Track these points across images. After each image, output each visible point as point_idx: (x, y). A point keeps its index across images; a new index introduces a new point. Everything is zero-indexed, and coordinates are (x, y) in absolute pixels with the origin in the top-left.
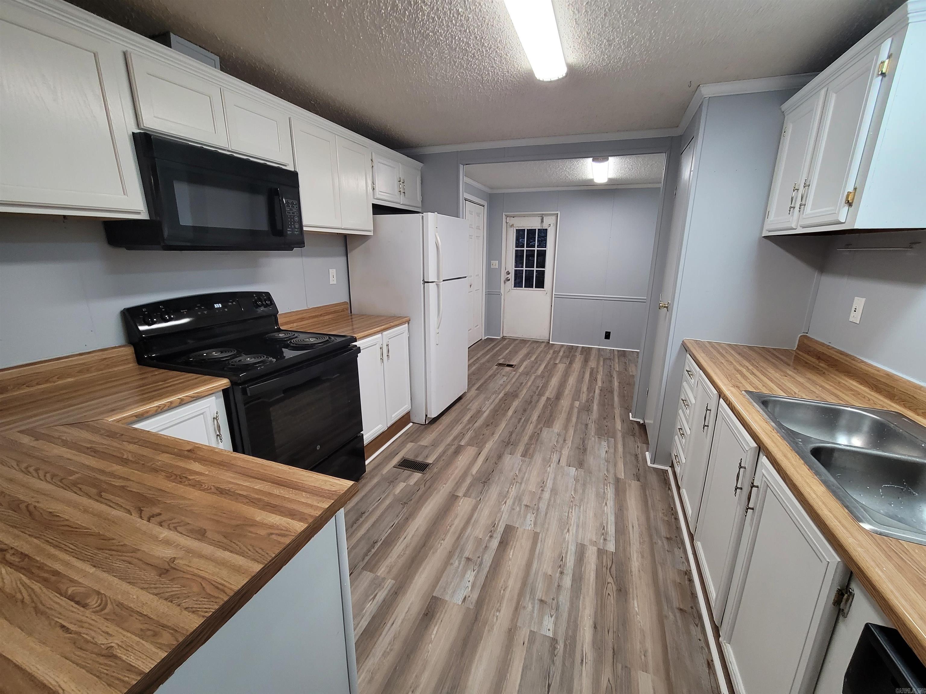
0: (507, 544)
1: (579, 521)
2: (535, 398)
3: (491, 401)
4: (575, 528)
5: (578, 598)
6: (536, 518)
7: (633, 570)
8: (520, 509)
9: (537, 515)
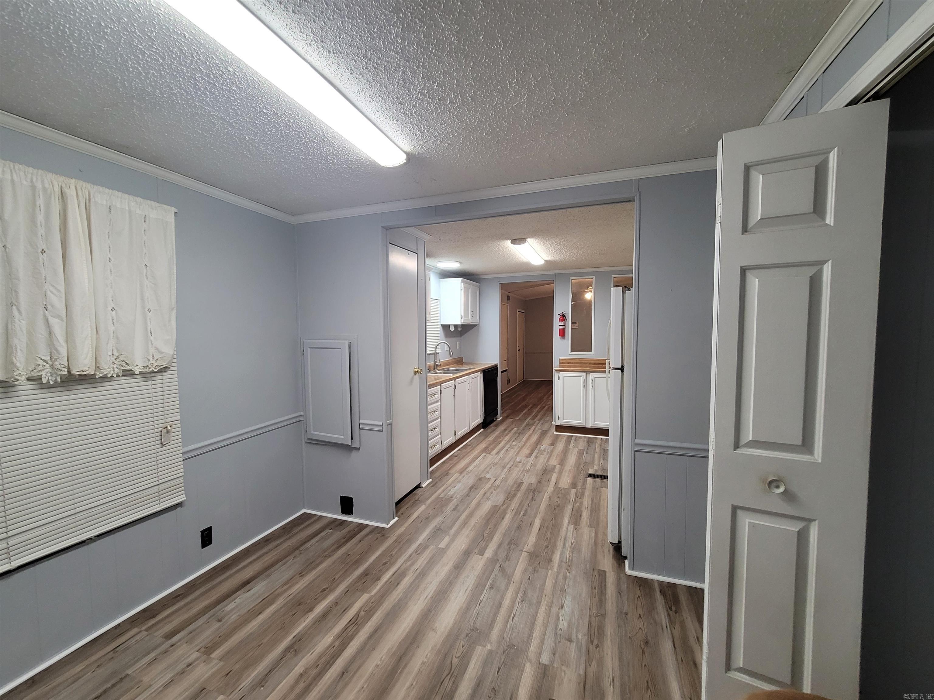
2: (502, 555)
3: (568, 544)
8: (524, 462)
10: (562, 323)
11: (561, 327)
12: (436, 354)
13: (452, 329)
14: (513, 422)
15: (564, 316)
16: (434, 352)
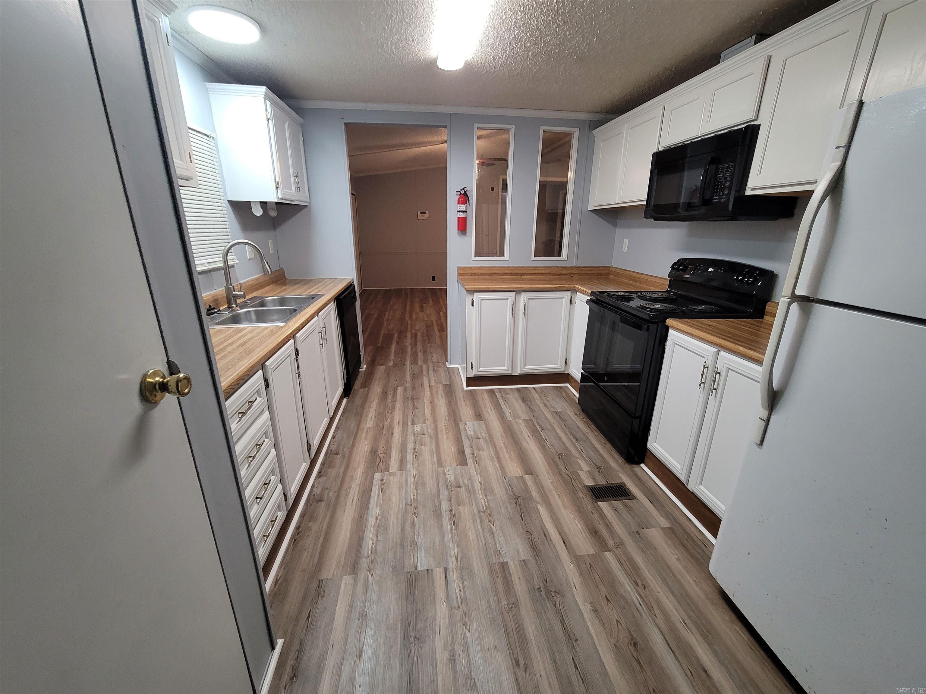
0: (459, 453)
1: (406, 489)
4: (409, 480)
5: (403, 441)
6: (446, 479)
7: (363, 466)
8: (463, 482)
9: (446, 482)
10: (463, 208)
11: (462, 215)
12: (227, 269)
13: (258, 212)
14: (388, 372)
15: (465, 194)
16: (221, 264)
